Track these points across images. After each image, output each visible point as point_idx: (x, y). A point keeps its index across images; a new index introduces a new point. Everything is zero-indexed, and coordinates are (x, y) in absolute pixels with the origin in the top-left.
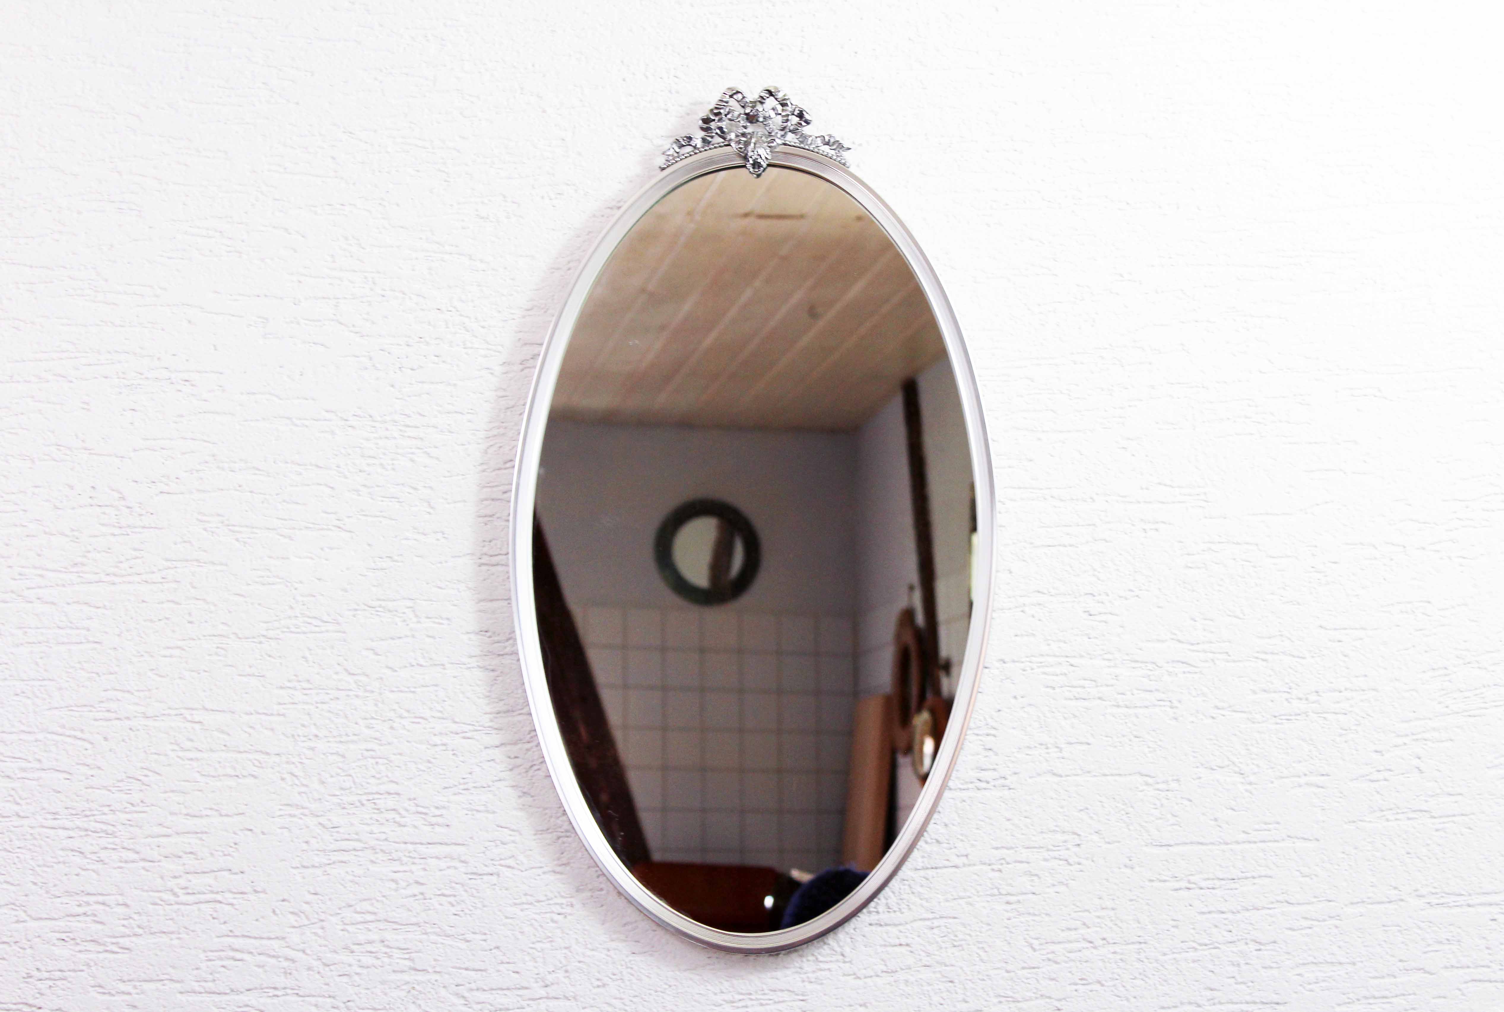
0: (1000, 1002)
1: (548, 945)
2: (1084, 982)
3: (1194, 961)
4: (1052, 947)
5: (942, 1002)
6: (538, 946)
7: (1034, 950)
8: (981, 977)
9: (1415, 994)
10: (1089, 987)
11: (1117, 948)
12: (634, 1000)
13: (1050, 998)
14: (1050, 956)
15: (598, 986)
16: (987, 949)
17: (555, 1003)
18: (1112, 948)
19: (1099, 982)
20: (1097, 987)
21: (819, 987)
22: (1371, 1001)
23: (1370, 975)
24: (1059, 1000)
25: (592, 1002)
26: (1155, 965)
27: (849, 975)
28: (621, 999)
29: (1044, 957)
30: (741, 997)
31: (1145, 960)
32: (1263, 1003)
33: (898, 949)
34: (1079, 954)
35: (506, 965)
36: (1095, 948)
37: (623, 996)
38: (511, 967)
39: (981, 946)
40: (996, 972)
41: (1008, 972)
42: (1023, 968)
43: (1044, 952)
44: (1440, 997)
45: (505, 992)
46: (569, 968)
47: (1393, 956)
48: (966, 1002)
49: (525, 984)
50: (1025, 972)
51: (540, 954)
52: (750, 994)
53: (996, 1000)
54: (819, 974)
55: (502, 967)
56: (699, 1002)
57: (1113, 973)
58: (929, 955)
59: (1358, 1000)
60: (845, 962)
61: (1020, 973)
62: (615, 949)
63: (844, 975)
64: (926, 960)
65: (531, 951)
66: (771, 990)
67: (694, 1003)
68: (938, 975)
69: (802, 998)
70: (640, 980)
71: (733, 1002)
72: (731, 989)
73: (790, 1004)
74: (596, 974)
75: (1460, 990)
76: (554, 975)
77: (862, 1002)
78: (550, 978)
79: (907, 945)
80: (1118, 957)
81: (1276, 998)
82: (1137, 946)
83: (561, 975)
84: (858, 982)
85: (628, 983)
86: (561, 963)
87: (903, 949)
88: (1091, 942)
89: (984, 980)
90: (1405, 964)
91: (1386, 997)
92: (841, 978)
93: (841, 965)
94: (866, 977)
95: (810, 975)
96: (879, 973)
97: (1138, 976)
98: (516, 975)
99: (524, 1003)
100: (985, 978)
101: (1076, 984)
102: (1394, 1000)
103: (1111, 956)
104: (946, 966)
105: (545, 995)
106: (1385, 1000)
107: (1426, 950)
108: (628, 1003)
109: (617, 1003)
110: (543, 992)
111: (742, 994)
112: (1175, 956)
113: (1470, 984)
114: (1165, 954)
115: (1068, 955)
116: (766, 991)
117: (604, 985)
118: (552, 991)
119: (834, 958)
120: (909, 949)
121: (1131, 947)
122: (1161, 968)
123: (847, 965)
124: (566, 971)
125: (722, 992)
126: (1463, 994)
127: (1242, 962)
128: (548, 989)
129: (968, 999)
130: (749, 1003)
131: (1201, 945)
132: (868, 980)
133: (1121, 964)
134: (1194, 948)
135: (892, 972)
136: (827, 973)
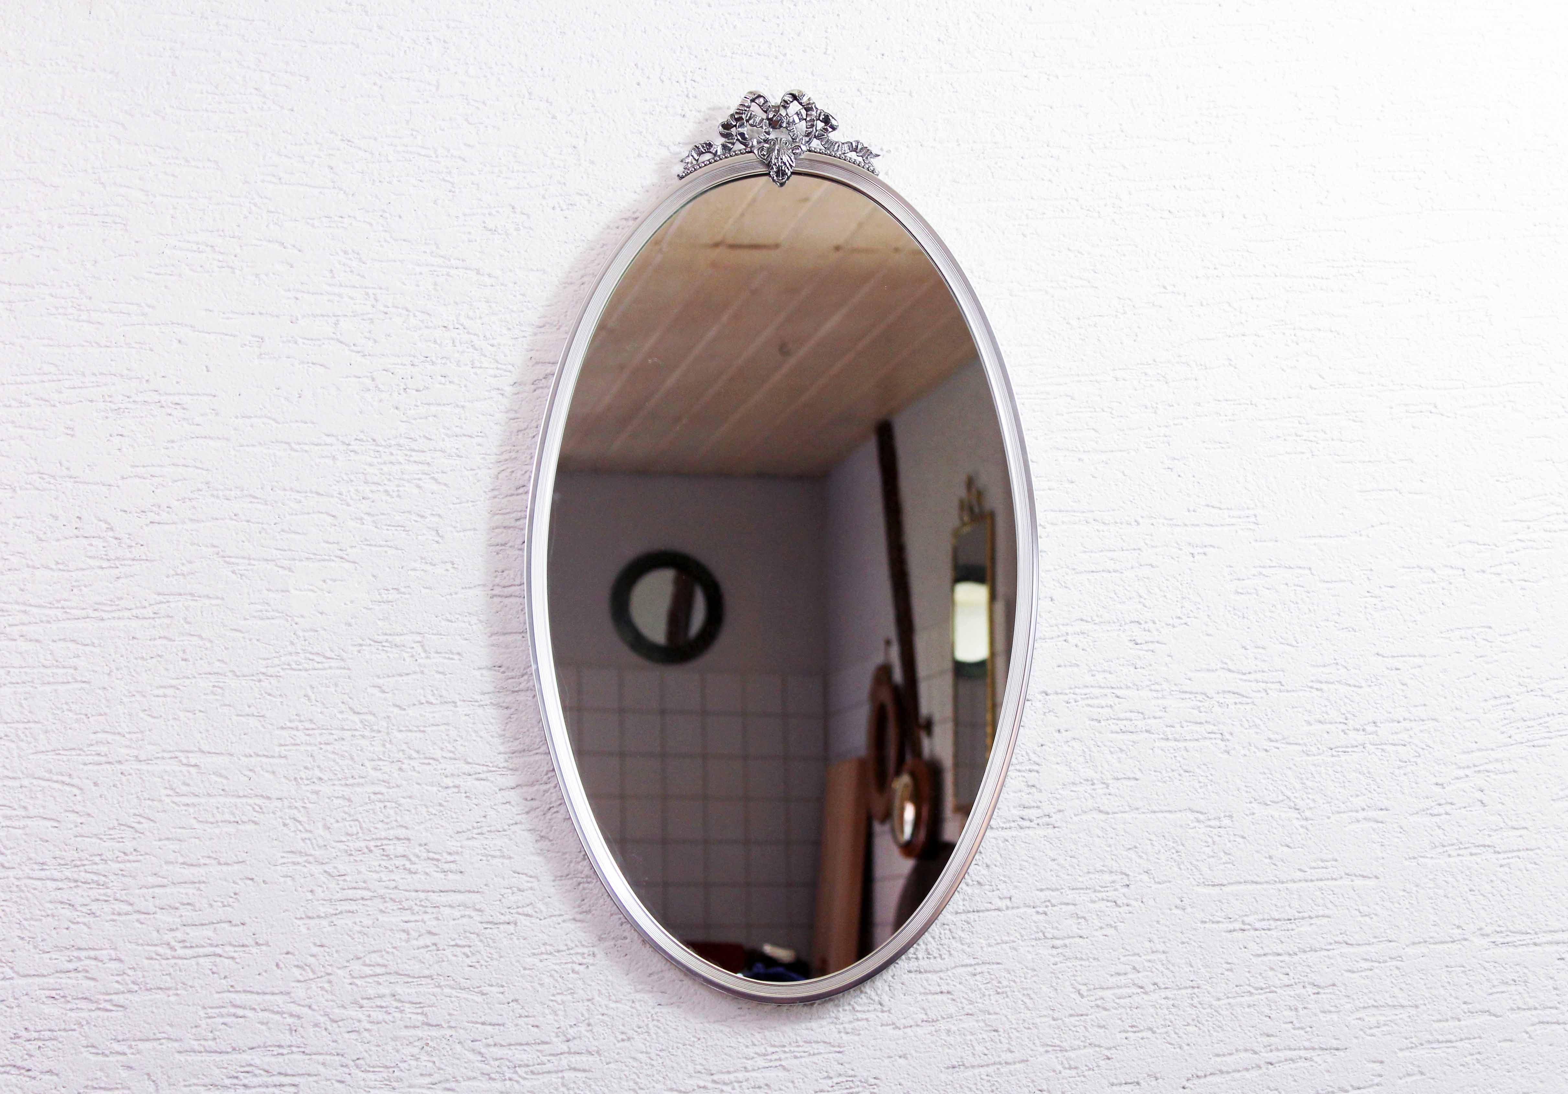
0: (1047, 1052)
1: (569, 997)
2: (1134, 1029)
3: (1249, 1006)
4: (1100, 993)
5: (986, 1052)
6: (559, 998)
7: (1082, 996)
8: (1026, 1025)
9: (1480, 1038)
10: (1140, 1035)
11: (1168, 993)
12: (661, 1054)
13: (1099, 1046)
14: (1099, 1002)
15: (623, 1040)
16: (1033, 996)
17: (578, 1057)
18: (1163, 994)
19: (1151, 1029)
20: (1148, 1034)
21: (856, 1038)
22: (1434, 1045)
23: (1433, 1018)
24: (1109, 1049)
25: (617, 1057)
26: (1209, 1010)
27: (887, 1025)
28: (647, 1053)
29: (1093, 1004)
30: (774, 1049)
31: (1199, 1006)
32: (1322, 1049)
33: (939, 997)
34: (1128, 1000)
35: (525, 1019)
36: (1146, 993)
37: (649, 1050)
38: (531, 1021)
39: (1025, 992)
40: (1044, 1019)
41: (1054, 1019)
42: (1071, 1015)
43: (1093, 998)
44: (1505, 1040)
45: (525, 1047)
46: (591, 1021)
47: (1456, 998)
48: (1011, 1052)
49: (548, 1040)
50: (1072, 1019)
51: (561, 1007)
52: (784, 1046)
53: (1042, 1050)
54: (856, 1024)
55: (521, 1021)
56: (730, 1056)
57: (1165, 1020)
58: (971, 1002)
59: (1422, 1045)
60: (883, 1011)
61: (1067, 1020)
62: (640, 1001)
63: (882, 1025)
64: (968, 1008)
65: (551, 1004)
66: (805, 1042)
67: (724, 1056)
68: (982, 1024)
69: (838, 1049)
70: (666, 1033)
71: (765, 1055)
72: (764, 1042)
73: (826, 1056)
74: (621, 1027)
75: (1527, 1033)
76: (576, 1029)
77: (901, 1053)
78: (572, 1032)
79: (948, 992)
80: (1171, 1002)
81: (1335, 1043)
82: (1190, 991)
83: (583, 1028)
84: (897, 1032)
85: (654, 1036)
86: (583, 1015)
87: (944, 997)
88: (1142, 988)
89: (1029, 1028)
90: (1470, 1006)
91: (1450, 1041)
92: (879, 1028)
93: (880, 1014)
94: (905, 1027)
95: (847, 1026)
96: (919, 1023)
97: (1190, 1021)
98: (535, 1029)
99: (545, 1059)
100: (1031, 1026)
101: (1127, 1032)
102: (1458, 1044)
103: (1163, 1002)
104: (989, 1014)
105: (567, 1050)
106: (1449, 1044)
107: (1491, 991)
108: (654, 1057)
109: (643, 1057)
110: (564, 1047)
111: (774, 1046)
112: (1231, 1000)
113: (1537, 1027)
114: (1219, 999)
115: (1117, 1001)
116: (801, 1043)
117: (629, 1039)
118: (574, 1046)
119: (872, 1008)
120: (950, 996)
121: (1184, 992)
122: (1215, 1013)
123: (885, 1014)
124: (589, 1025)
125: (754, 1045)
126: (1530, 1037)
127: (1300, 1006)
128: (571, 1044)
129: (1012, 1049)
130: (783, 1056)
131: (1257, 989)
132: (908, 1030)
133: (1173, 1010)
134: (1249, 992)
135: (933, 1021)
136: (865, 1023)
